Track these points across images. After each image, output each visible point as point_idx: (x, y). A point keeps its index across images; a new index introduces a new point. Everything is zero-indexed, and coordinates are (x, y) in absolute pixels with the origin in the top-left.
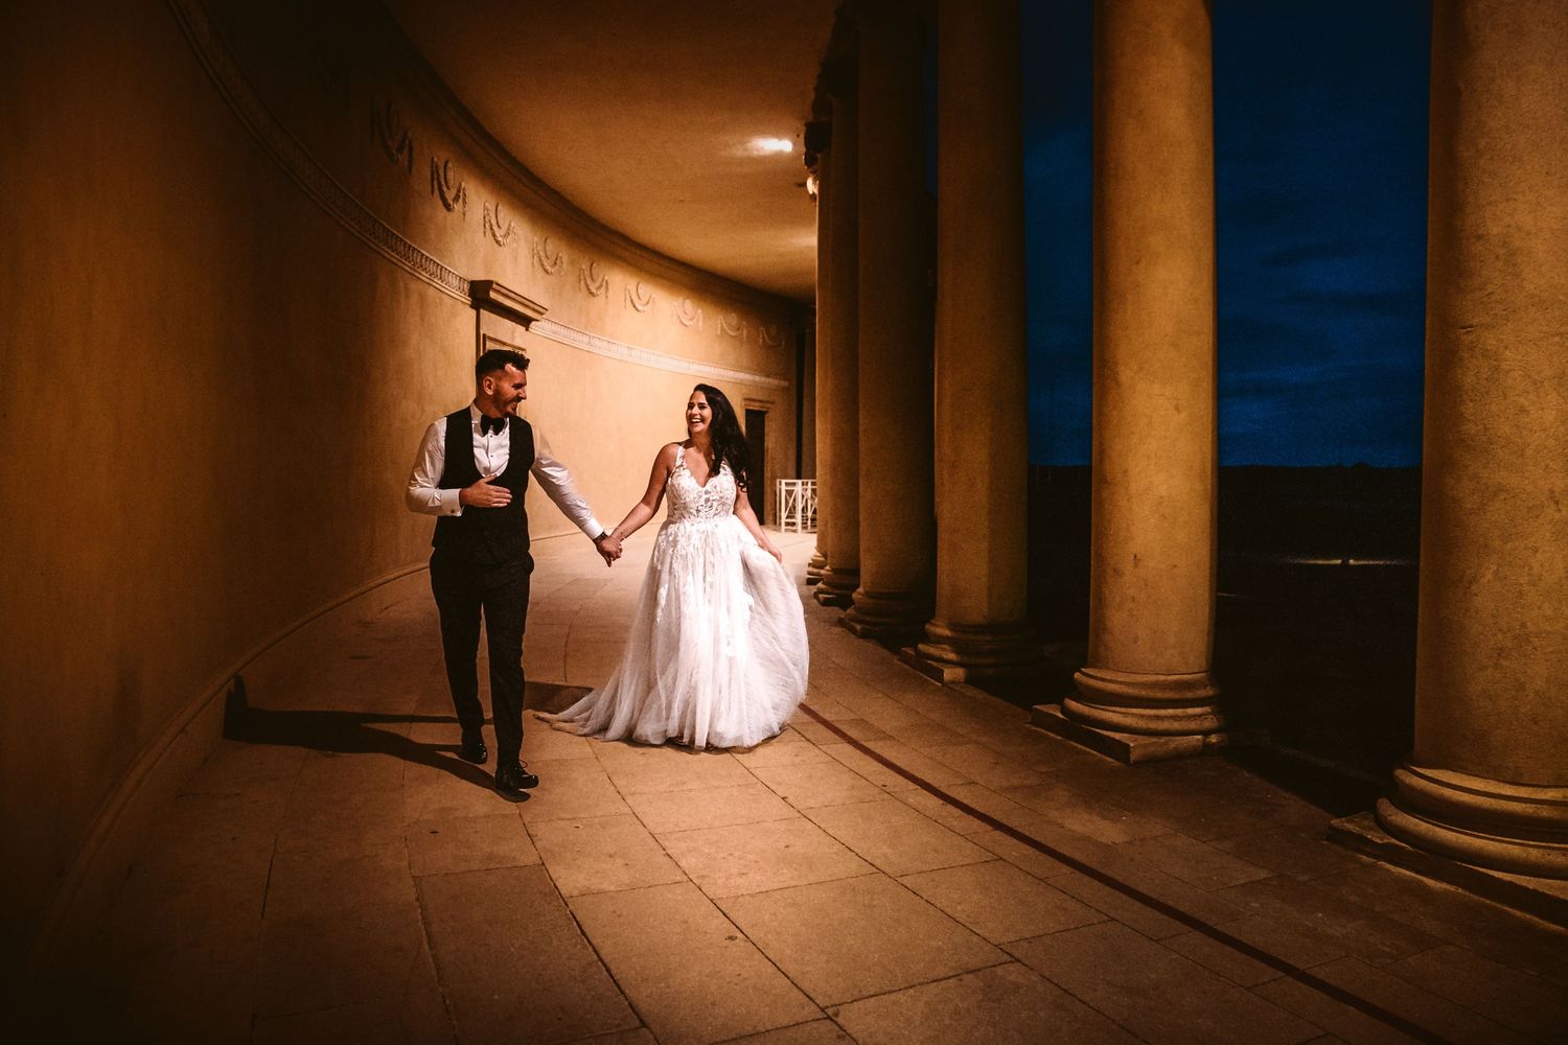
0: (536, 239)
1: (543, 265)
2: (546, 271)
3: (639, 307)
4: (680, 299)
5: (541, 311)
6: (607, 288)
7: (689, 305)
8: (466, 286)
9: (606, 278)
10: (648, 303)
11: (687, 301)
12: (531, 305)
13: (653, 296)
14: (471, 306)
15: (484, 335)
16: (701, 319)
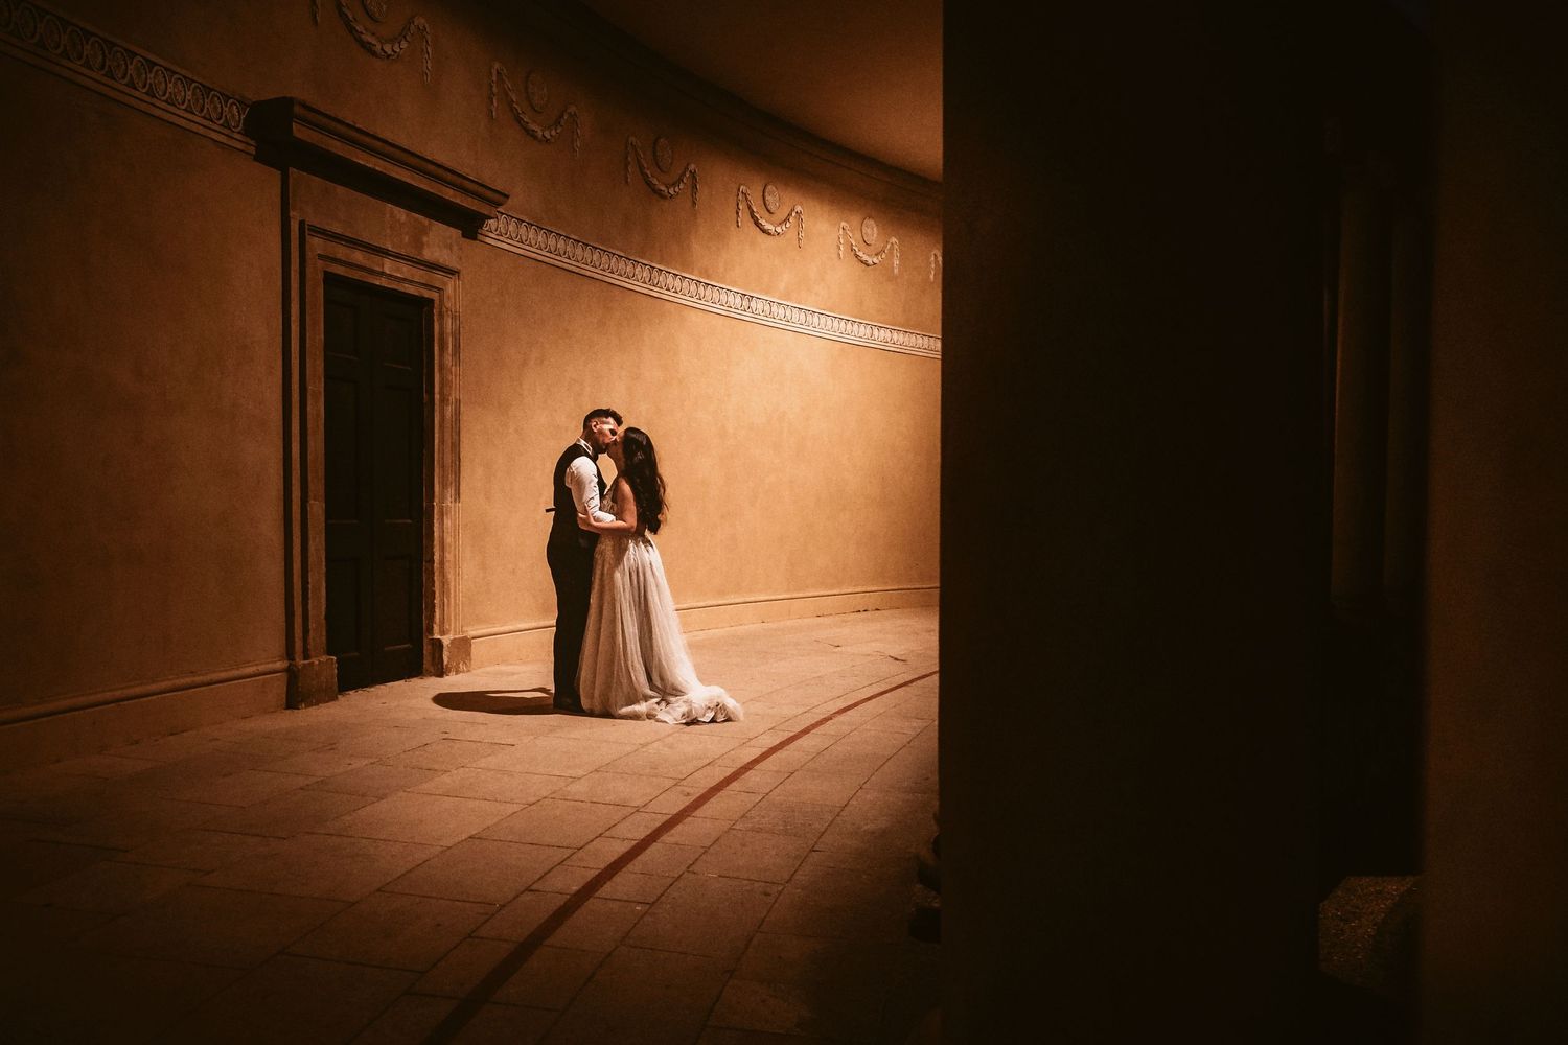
0: (497, 65)
1: (519, 120)
2: (532, 134)
3: (768, 226)
4: (856, 220)
5: (497, 199)
6: (694, 187)
7: (872, 230)
8: (235, 114)
9: (692, 167)
10: (787, 220)
11: (872, 222)
12: (449, 176)
13: (798, 208)
14: (256, 158)
15: (302, 223)
16: (897, 253)
